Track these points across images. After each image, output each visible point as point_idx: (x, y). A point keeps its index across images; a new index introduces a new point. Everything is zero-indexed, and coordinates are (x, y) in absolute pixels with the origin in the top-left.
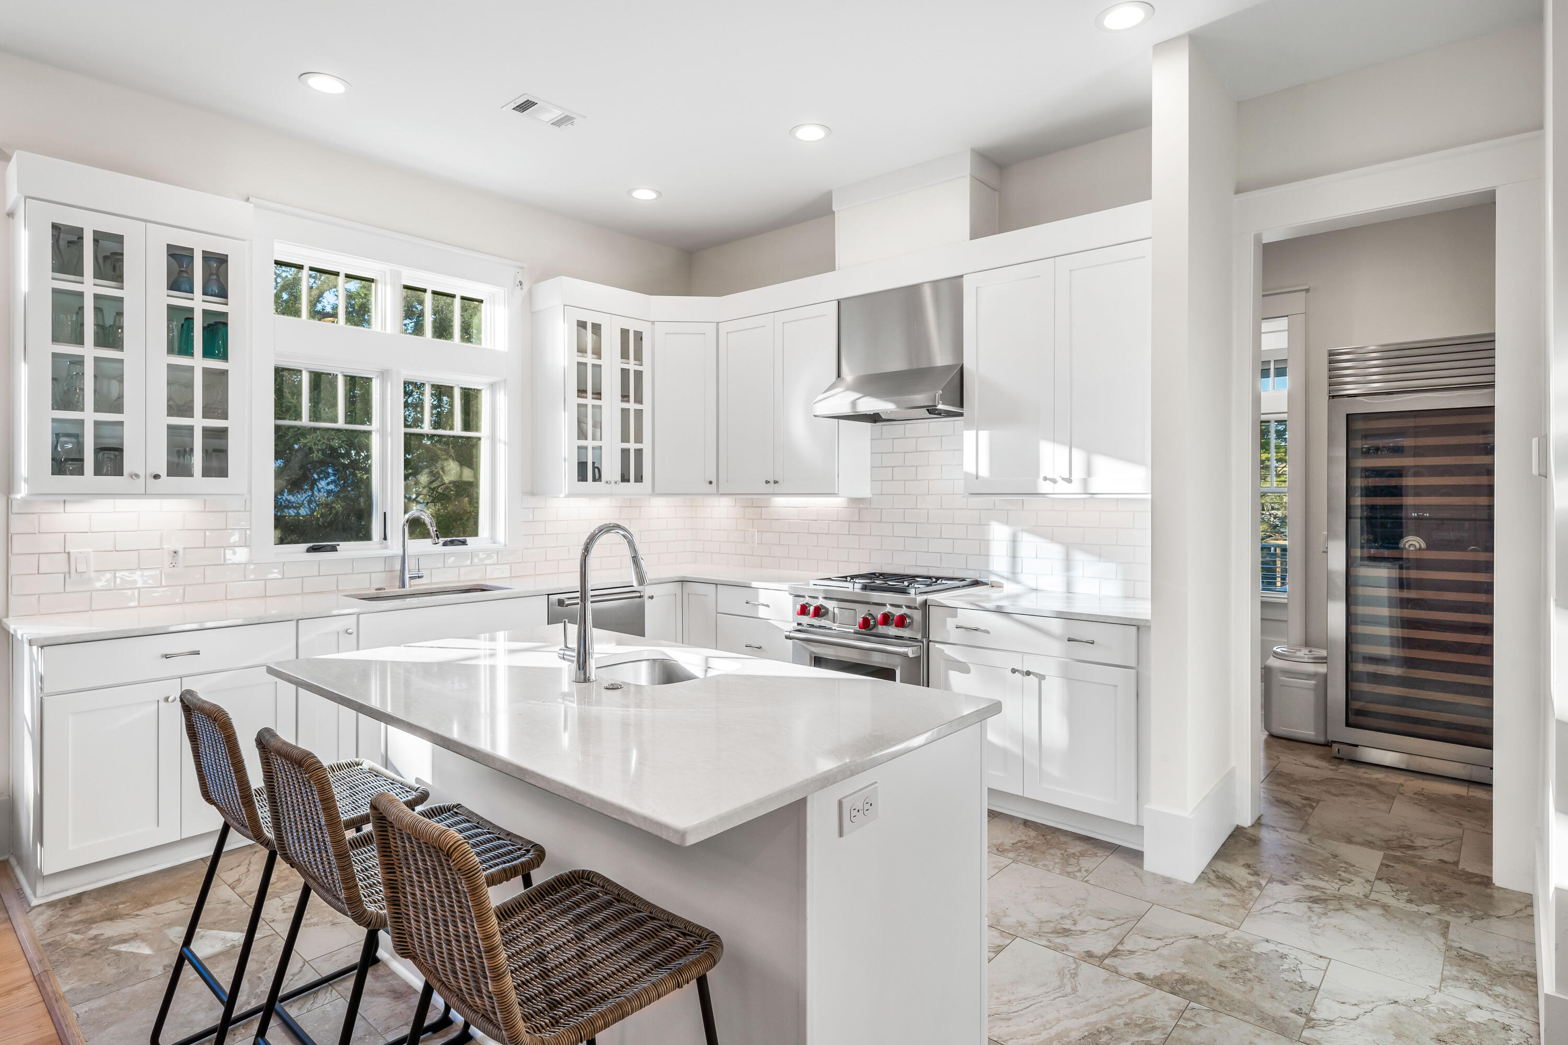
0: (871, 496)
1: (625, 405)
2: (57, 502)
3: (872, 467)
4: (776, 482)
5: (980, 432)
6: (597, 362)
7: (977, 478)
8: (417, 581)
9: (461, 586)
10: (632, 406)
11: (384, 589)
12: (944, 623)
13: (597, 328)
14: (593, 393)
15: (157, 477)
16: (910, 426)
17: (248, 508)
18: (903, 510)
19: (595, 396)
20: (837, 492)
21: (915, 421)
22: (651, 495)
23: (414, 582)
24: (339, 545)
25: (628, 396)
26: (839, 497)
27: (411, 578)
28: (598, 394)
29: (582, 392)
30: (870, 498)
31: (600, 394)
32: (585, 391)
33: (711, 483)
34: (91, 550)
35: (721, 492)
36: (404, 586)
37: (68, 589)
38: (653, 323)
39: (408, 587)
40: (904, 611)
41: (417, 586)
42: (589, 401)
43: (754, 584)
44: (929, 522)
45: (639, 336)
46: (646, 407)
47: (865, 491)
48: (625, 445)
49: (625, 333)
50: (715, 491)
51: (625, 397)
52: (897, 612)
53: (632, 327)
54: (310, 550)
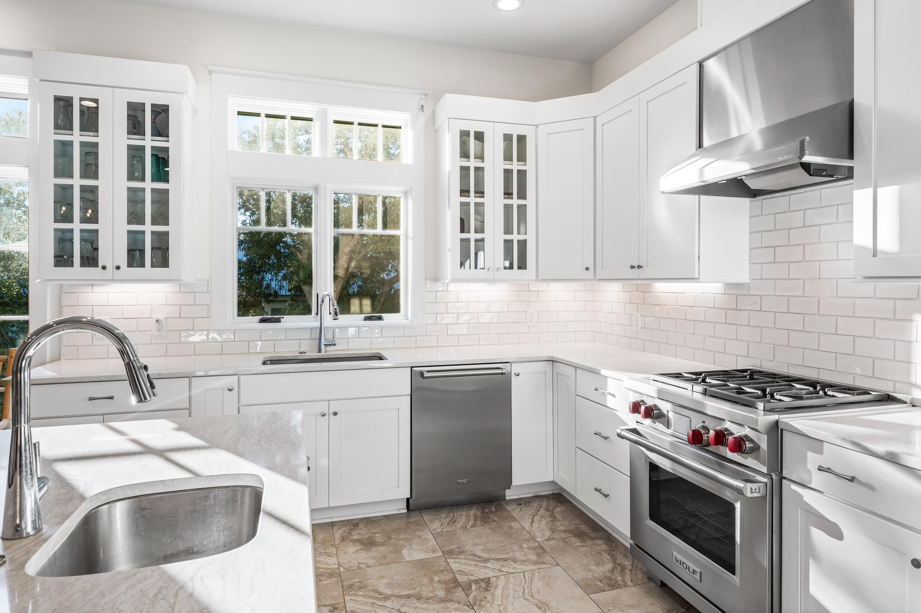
0: (749, 281)
1: (508, 202)
2: (88, 285)
3: (751, 248)
4: (639, 267)
5: (879, 190)
6: (480, 165)
7: (874, 255)
8: (332, 348)
9: (365, 353)
10: (515, 202)
11: (305, 353)
12: (804, 460)
13: (480, 136)
14: (476, 192)
15: (118, 268)
16: (796, 196)
17: (210, 290)
18: (787, 297)
19: (477, 195)
20: (697, 277)
21: (802, 190)
22: (536, 280)
23: (329, 348)
24: (283, 318)
25: (512, 194)
26: (700, 282)
27: (326, 345)
28: (480, 193)
29: (464, 192)
30: (749, 284)
31: (483, 193)
32: (468, 191)
33: (587, 269)
34: (108, 318)
35: (598, 277)
36: (320, 351)
37: (95, 343)
38: (537, 126)
39: (323, 352)
40: (747, 431)
41: (331, 352)
42: (472, 199)
43: (604, 372)
44: (821, 313)
45: (522, 139)
46: (530, 202)
47: (744, 277)
48: (509, 237)
49: (508, 138)
50: (592, 277)
51: (508, 194)
52: (738, 431)
53: (515, 132)
54: (262, 321)
